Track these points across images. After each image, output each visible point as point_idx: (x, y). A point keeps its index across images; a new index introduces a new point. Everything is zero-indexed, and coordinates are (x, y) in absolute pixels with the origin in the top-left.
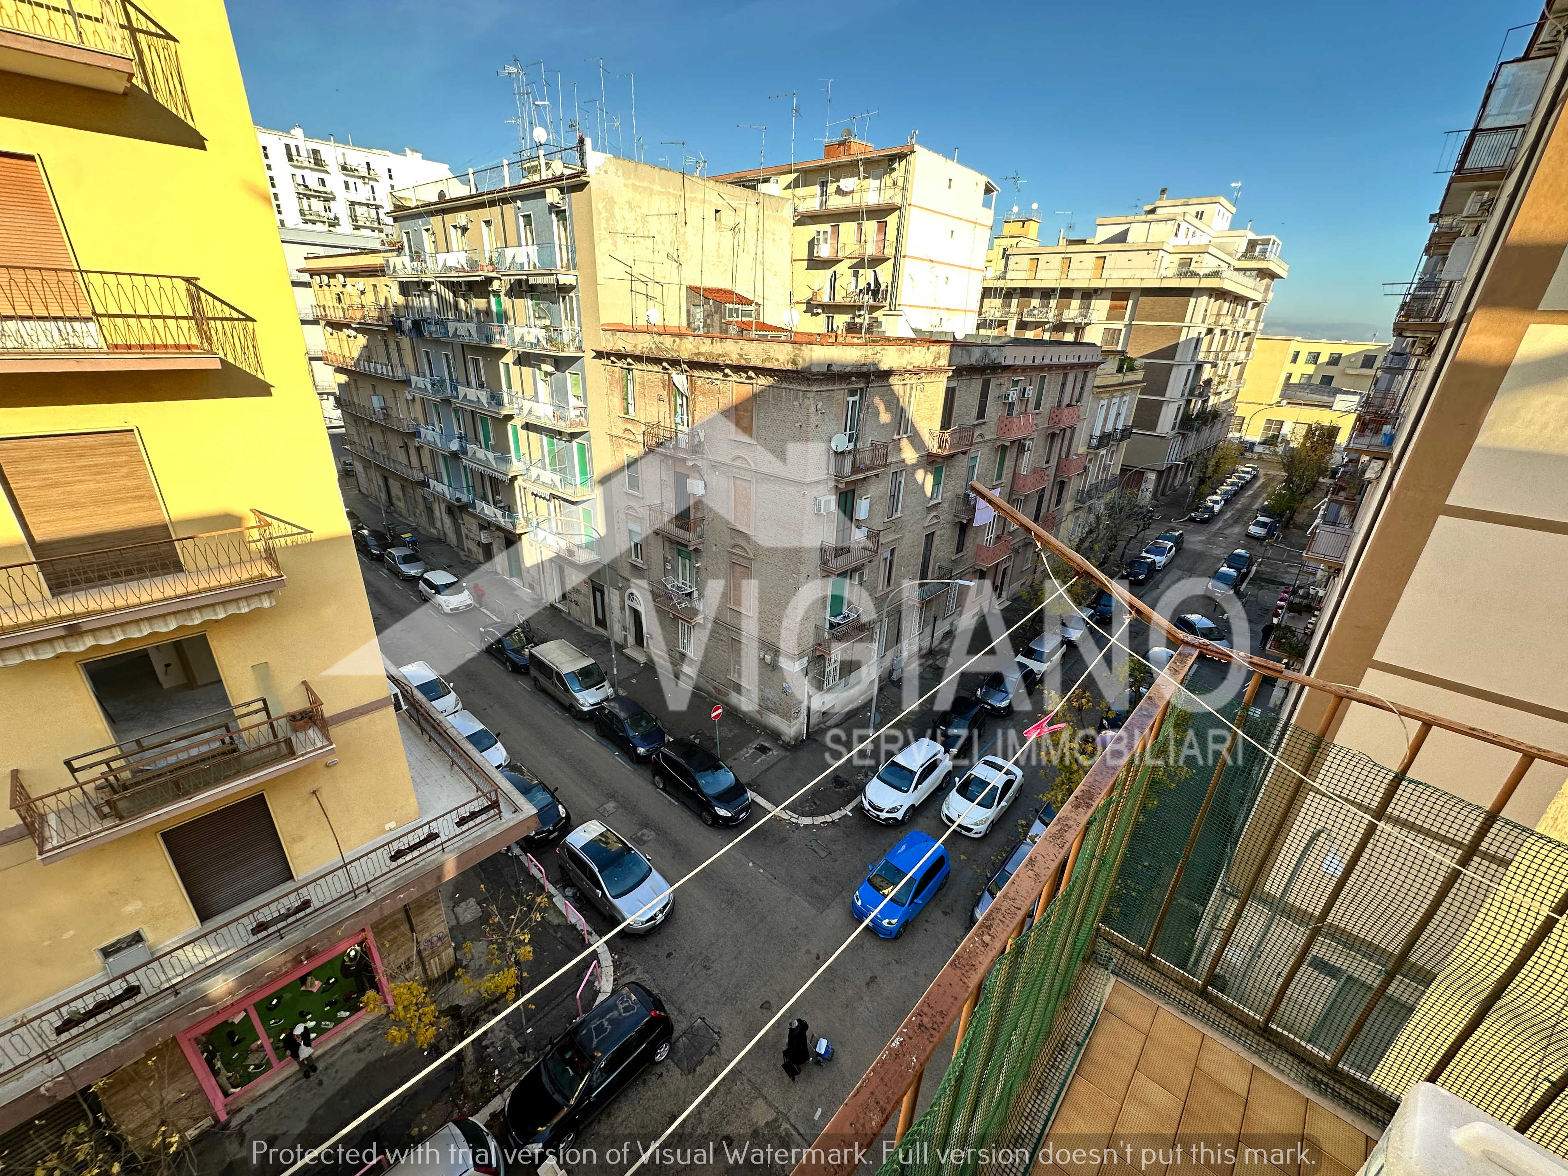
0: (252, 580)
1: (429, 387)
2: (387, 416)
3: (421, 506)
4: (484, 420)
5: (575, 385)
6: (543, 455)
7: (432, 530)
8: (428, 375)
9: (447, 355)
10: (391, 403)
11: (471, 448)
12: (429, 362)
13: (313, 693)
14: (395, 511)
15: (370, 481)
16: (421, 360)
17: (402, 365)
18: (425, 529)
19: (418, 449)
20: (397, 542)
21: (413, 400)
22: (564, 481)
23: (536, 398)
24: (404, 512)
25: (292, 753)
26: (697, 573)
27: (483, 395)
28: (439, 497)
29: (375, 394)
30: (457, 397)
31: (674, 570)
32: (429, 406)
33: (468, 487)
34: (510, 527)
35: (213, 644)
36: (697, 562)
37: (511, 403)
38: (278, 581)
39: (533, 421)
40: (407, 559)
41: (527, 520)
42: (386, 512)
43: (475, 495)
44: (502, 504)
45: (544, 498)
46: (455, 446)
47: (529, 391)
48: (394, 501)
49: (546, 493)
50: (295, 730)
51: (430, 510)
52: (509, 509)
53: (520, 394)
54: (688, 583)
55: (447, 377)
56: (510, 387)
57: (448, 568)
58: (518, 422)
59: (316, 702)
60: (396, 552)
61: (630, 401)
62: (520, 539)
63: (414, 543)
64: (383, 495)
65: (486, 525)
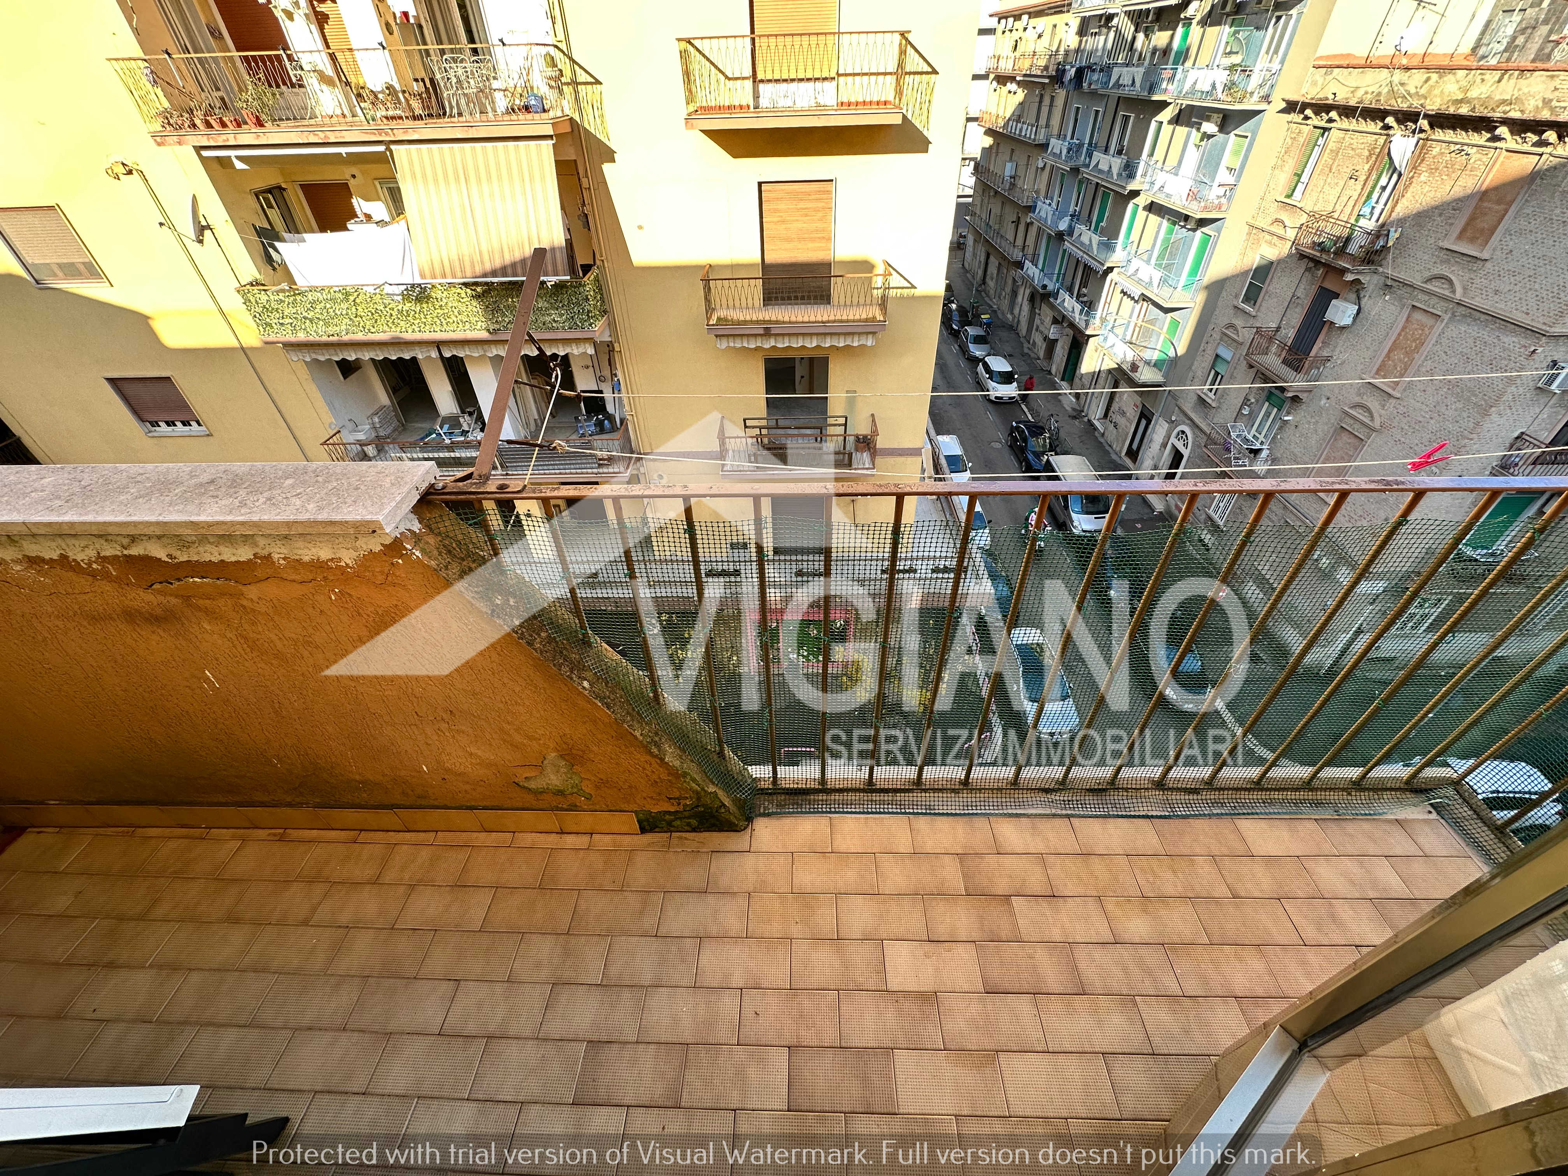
0: (866, 320)
1: (1064, 152)
2: (1013, 185)
3: (1008, 289)
4: (1105, 196)
5: (1236, 153)
6: (1154, 245)
7: (1009, 316)
8: (1069, 138)
9: (1097, 112)
10: (1021, 173)
11: (1080, 228)
12: (1076, 120)
13: (875, 425)
14: (984, 291)
15: (974, 254)
16: (1068, 119)
17: (1047, 126)
18: (1003, 314)
19: (1028, 225)
20: (975, 321)
21: (1043, 169)
22: (1163, 281)
23: (1176, 171)
24: (992, 292)
25: (849, 465)
26: (1280, 428)
27: (1117, 163)
28: (1027, 281)
29: (1011, 160)
30: (1088, 166)
31: (1252, 417)
32: (1056, 175)
33: (1059, 274)
34: (1082, 325)
35: (831, 366)
36: (1288, 413)
37: (1144, 175)
38: (882, 325)
39: (1161, 200)
40: (978, 340)
41: (1103, 320)
42: (977, 290)
43: (1062, 284)
44: (1085, 299)
45: (1133, 298)
46: (1063, 226)
47: (1172, 161)
48: (988, 280)
49: (1136, 293)
50: (857, 450)
51: (1014, 294)
52: (1089, 306)
53: (1160, 165)
54: (1261, 438)
55: (1087, 141)
56: (1151, 154)
57: (1008, 357)
58: (1142, 201)
59: (875, 432)
60: (972, 331)
61: (1305, 178)
62: (1087, 340)
63: (988, 325)
64: (980, 272)
65: (1060, 320)
